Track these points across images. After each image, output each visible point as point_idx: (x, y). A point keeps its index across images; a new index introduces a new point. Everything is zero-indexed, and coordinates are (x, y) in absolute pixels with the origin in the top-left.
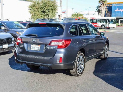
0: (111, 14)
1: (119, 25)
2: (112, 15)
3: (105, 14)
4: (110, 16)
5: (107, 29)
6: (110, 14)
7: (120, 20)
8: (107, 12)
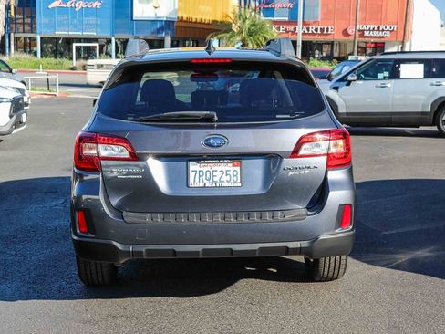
0: (33, 18)
1: (73, 69)
2: (38, 26)
3: (6, 19)
4: (27, 28)
5: (60, 85)
6: (29, 21)
7: (75, 45)
8: (12, 8)
